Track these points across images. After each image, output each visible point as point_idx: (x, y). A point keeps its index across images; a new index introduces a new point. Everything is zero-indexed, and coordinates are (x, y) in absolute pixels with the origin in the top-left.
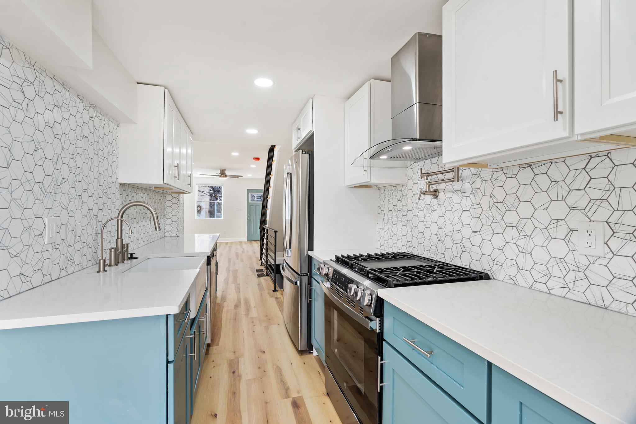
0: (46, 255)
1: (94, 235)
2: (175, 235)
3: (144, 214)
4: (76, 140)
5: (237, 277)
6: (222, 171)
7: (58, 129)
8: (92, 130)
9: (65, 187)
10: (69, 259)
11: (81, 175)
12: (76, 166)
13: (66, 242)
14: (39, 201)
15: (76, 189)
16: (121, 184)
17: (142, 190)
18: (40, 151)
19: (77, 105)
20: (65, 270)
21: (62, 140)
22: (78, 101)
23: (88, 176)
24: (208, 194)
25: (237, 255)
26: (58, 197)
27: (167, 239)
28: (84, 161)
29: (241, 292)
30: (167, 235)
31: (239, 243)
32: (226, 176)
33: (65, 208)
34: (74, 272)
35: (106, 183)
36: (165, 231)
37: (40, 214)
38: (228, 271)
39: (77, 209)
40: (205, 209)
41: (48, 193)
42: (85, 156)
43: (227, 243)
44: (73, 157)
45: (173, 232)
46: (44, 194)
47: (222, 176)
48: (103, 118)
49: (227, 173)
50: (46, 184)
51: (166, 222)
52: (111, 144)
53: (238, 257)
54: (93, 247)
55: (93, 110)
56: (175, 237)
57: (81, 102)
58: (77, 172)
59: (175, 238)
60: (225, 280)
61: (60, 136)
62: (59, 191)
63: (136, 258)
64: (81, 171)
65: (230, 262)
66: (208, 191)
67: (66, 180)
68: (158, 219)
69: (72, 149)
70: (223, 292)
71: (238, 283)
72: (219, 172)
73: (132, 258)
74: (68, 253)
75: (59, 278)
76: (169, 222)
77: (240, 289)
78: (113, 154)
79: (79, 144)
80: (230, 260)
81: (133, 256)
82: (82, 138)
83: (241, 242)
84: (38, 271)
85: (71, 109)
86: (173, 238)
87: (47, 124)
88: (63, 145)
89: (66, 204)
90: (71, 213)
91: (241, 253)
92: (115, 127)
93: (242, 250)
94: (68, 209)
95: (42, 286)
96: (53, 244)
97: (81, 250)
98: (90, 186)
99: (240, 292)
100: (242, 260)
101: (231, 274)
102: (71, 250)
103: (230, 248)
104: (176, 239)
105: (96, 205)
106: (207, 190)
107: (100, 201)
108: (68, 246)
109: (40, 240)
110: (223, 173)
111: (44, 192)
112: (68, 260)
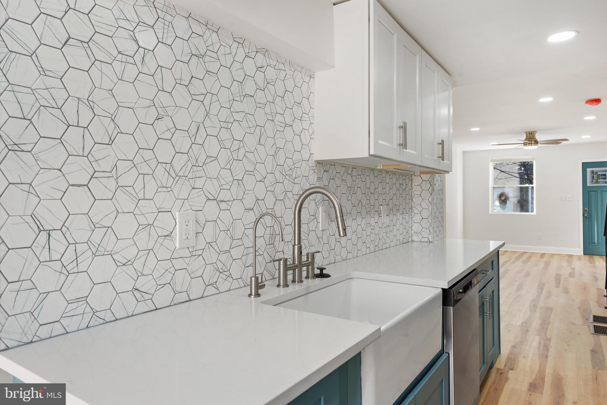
0: (179, 264)
1: (267, 237)
2: (426, 240)
3: (367, 206)
4: (231, 102)
5: (549, 323)
6: (528, 135)
7: (197, 87)
8: (262, 86)
9: (213, 169)
10: (221, 271)
11: (242, 152)
12: (232, 137)
13: (215, 247)
14: (165, 189)
15: (232, 170)
16: (319, 163)
17: (364, 170)
18: (167, 120)
19: (234, 51)
20: (215, 285)
21: (207, 102)
22: (235, 45)
23: (255, 152)
24: (517, 175)
25: (558, 280)
26: (199, 183)
27: (415, 245)
28: (248, 130)
29: (549, 358)
30: (415, 238)
31: (566, 257)
32: (536, 142)
33: (212, 198)
34: (230, 290)
35: (289, 162)
36: (413, 232)
37: (167, 206)
38: (534, 306)
39: (234, 200)
40: (513, 198)
41: (182, 177)
42: (249, 122)
43: (543, 255)
44: (226, 125)
45: (424, 234)
46: (174, 180)
47: (529, 144)
48: (282, 67)
49: (538, 137)
50: (177, 165)
51: (414, 219)
52: (299, 105)
53: (559, 283)
54: (265, 253)
55: (263, 56)
56: (427, 242)
57: (240, 46)
58: (235, 147)
59: (426, 244)
60: (523, 323)
61: (203, 97)
62: (202, 174)
63: (328, 276)
64: (242, 145)
65: (542, 289)
66: (517, 171)
67: (213, 159)
68: (342, 216)
69: (224, 114)
70: (514, 347)
71: (548, 337)
72: (524, 137)
73: (322, 275)
74: (218, 262)
75: (202, 297)
76: (417, 218)
77: (548, 350)
78: (303, 119)
79: (237, 106)
80: (541, 287)
81: (324, 273)
82: (242, 98)
83: (570, 256)
84: (165, 286)
85: (222, 58)
86: (423, 244)
87: (178, 81)
88: (208, 110)
89: (214, 193)
90: (223, 206)
91: (568, 277)
92: (307, 79)
93: (570, 271)
94: (217, 200)
95: (171, 307)
96: (191, 249)
97: (244, 258)
98: (259, 167)
99: (547, 357)
100: (566, 291)
101: (537, 314)
102: (223, 257)
103: (547, 264)
104: (428, 246)
105: (272, 194)
106: (516, 168)
107: (279, 188)
108: (219, 252)
109: (167, 242)
110: (531, 139)
111: (174, 176)
112: (218, 273)
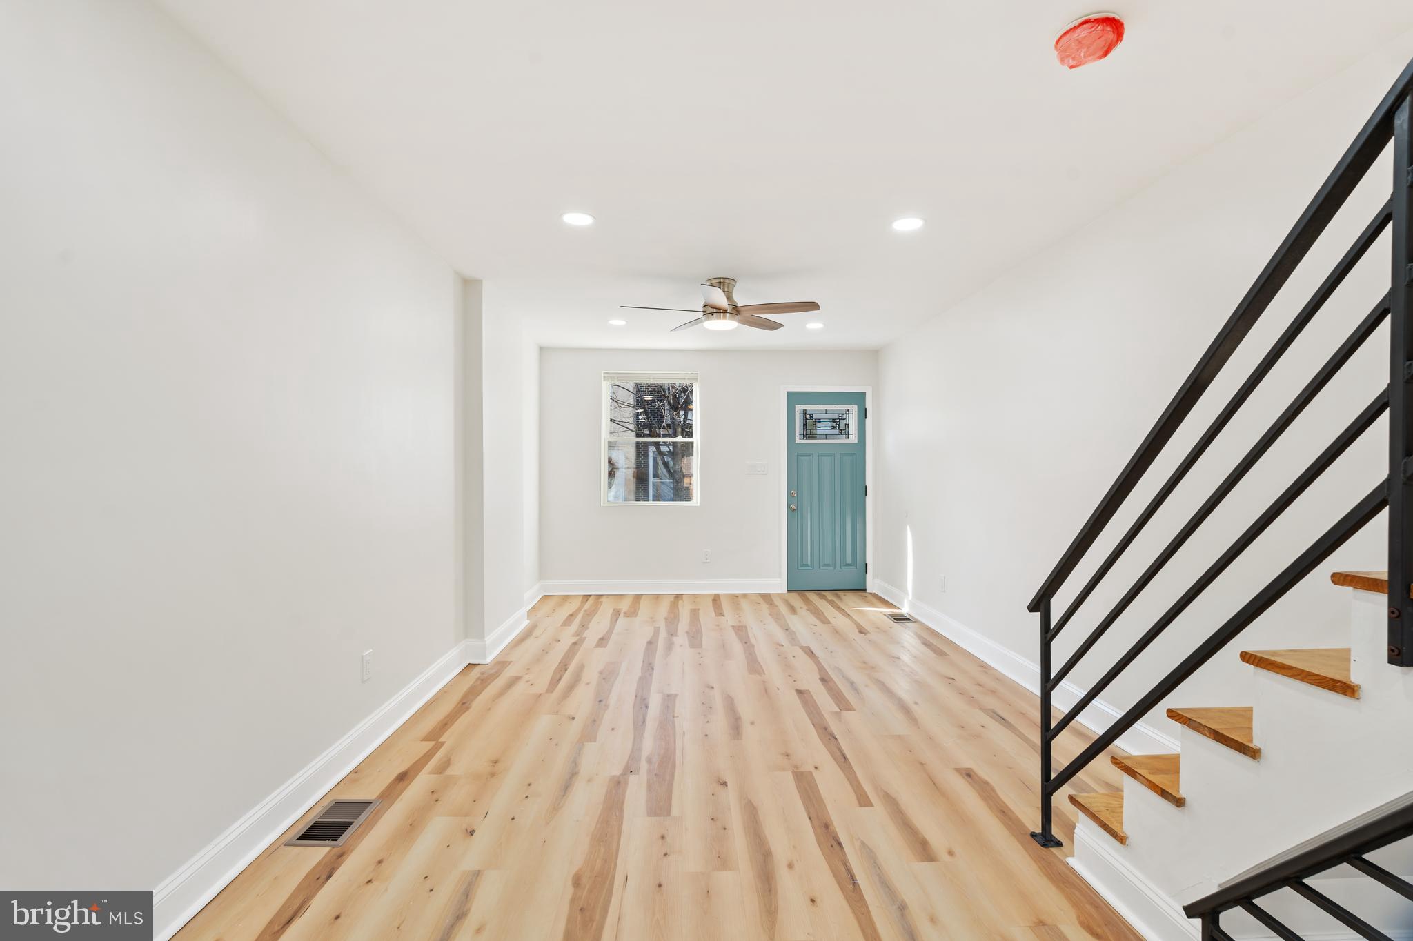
40: (625, 469)
83: (766, 597)
